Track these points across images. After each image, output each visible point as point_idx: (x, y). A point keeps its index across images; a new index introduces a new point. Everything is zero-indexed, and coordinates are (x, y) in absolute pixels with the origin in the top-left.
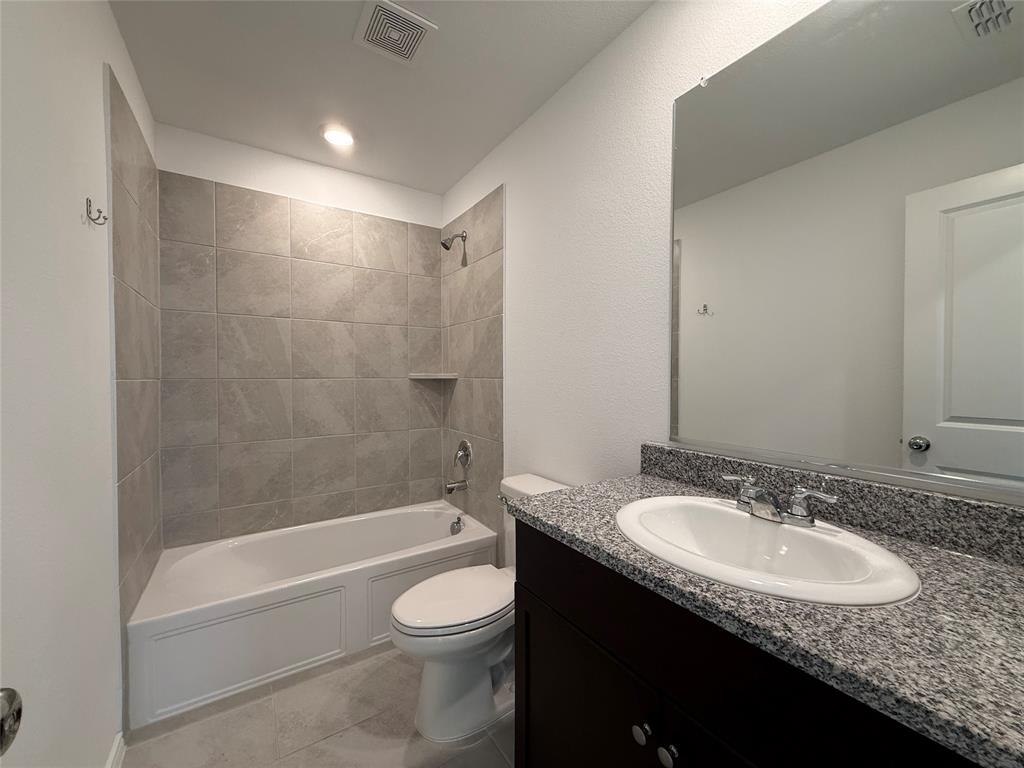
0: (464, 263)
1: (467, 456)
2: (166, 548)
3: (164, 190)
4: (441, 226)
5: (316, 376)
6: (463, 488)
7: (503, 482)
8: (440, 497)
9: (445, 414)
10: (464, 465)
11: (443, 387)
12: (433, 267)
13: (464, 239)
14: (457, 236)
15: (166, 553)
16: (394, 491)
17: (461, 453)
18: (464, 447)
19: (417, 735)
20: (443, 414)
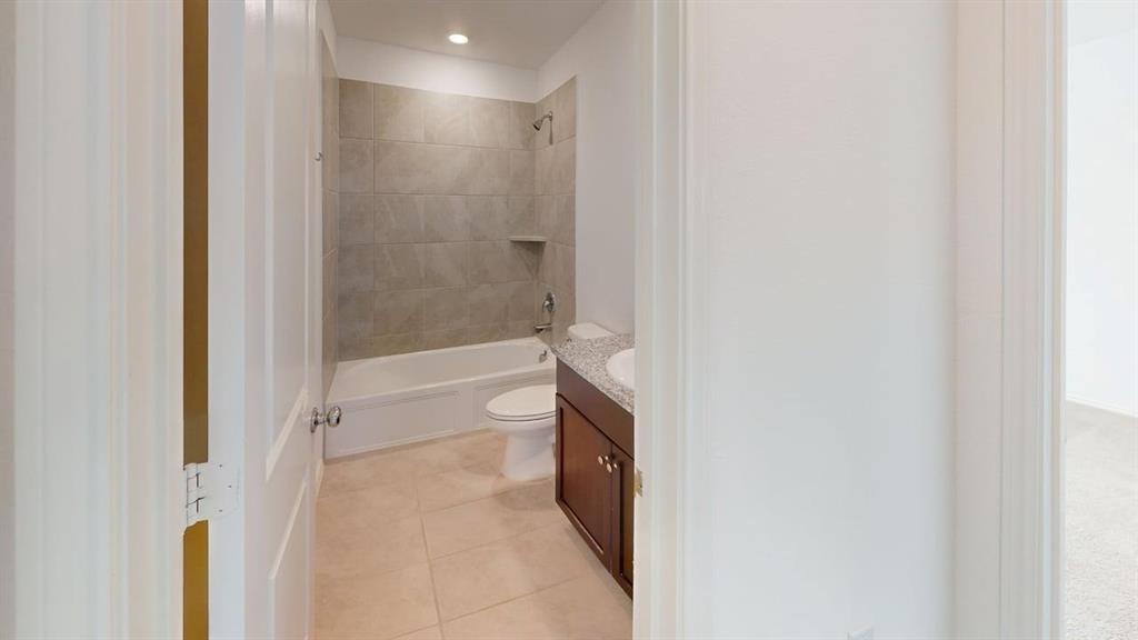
0: (551, 143)
1: (552, 304)
2: (342, 360)
3: (342, 96)
4: (535, 101)
5: (441, 241)
6: (550, 329)
7: (571, 328)
8: (533, 335)
9: (537, 270)
10: (550, 311)
11: (536, 247)
12: (528, 143)
13: (551, 120)
14: (545, 117)
15: (341, 365)
16: (498, 329)
17: (547, 303)
18: (550, 299)
19: (501, 475)
20: (535, 269)
